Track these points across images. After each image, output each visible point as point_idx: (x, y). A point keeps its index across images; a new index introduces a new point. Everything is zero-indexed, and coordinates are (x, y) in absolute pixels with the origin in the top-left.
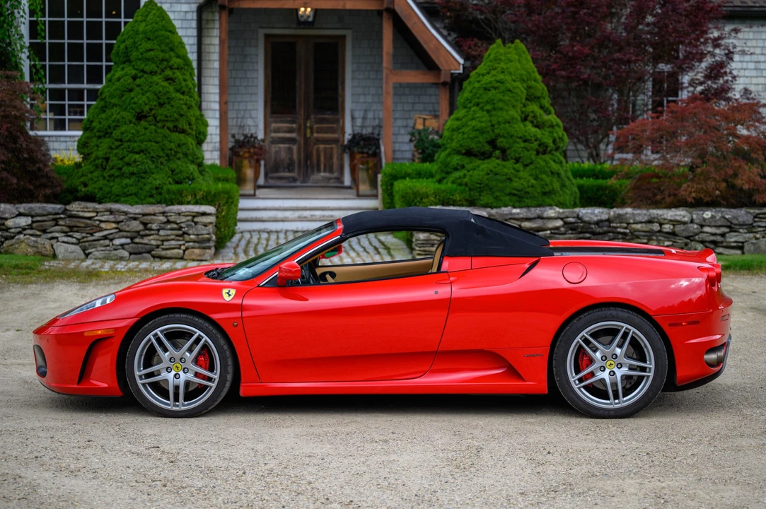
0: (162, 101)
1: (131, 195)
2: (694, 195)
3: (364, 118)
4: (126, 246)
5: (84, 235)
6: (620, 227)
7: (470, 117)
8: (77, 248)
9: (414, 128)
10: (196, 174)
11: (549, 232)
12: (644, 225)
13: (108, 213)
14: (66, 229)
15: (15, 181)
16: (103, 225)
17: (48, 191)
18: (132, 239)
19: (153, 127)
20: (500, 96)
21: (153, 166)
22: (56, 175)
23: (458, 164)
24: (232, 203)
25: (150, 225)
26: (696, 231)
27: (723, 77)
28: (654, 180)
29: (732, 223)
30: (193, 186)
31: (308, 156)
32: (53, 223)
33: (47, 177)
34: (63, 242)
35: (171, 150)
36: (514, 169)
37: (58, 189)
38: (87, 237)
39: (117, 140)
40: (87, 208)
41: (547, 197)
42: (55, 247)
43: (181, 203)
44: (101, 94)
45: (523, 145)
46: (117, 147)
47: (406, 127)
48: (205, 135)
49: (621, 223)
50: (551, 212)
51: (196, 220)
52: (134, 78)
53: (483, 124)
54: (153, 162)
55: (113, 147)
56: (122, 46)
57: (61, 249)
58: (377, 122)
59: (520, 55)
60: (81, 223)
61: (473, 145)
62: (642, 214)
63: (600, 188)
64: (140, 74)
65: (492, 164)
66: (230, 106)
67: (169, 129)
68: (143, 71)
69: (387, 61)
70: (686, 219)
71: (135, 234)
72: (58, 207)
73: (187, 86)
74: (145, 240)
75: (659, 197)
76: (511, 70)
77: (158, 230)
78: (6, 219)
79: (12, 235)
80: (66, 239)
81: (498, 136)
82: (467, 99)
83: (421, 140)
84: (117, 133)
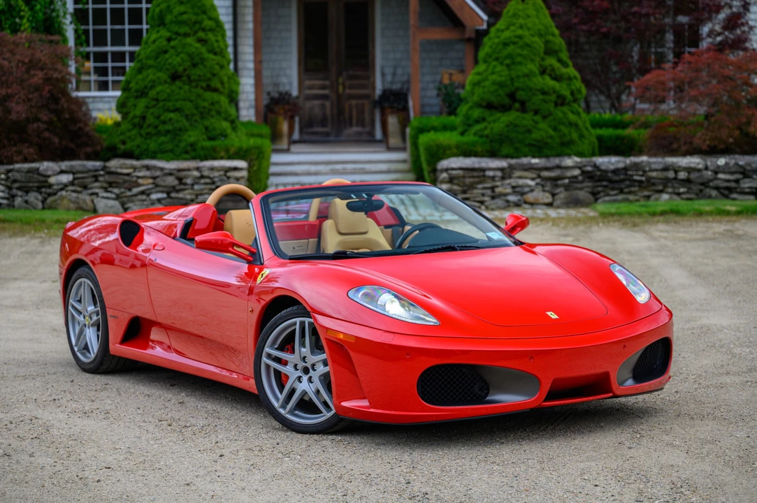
0: (195, 62)
1: (167, 151)
2: (708, 142)
3: (394, 74)
4: (163, 202)
5: (123, 190)
6: (636, 175)
7: (490, 71)
8: (116, 204)
9: (441, 82)
10: (229, 131)
11: (567, 181)
12: (659, 173)
13: (144, 169)
14: (105, 185)
15: (56, 140)
16: (140, 181)
17: (89, 150)
18: (168, 193)
19: (187, 87)
20: (519, 51)
21: (187, 124)
22: (97, 135)
23: (479, 117)
24: (263, 157)
25: (184, 181)
26: (710, 178)
27: (740, 28)
28: (672, 129)
29: (745, 169)
30: (226, 142)
31: (340, 112)
32: (93, 179)
33: (88, 136)
34: (103, 197)
35: (204, 107)
36: (534, 121)
37: (98, 148)
38: (124, 192)
39: (153, 99)
40: (125, 164)
41: (565, 147)
42: (95, 201)
43: (214, 158)
44: (138, 55)
45: (541, 97)
46: (154, 106)
47: (434, 82)
48: (237, 93)
49: (637, 170)
50: (568, 162)
51: (229, 174)
52: (169, 40)
53: (503, 79)
54: (187, 120)
55: (150, 106)
56: (157, 10)
57: (101, 204)
58: (405, 78)
59: (537, 11)
60: (120, 179)
61: (493, 99)
62: (657, 161)
63: (619, 138)
64: (174, 37)
65: (512, 116)
66: (265, 65)
67: (202, 88)
68: (177, 34)
69: (413, 19)
70: (700, 166)
71: (170, 189)
72: (98, 164)
73: (219, 47)
74: (181, 195)
75: (675, 146)
76: (530, 25)
77: (193, 185)
78: (49, 176)
79: (55, 192)
80: (105, 195)
81: (518, 89)
82: (487, 54)
83: (447, 94)
84: (152, 93)
